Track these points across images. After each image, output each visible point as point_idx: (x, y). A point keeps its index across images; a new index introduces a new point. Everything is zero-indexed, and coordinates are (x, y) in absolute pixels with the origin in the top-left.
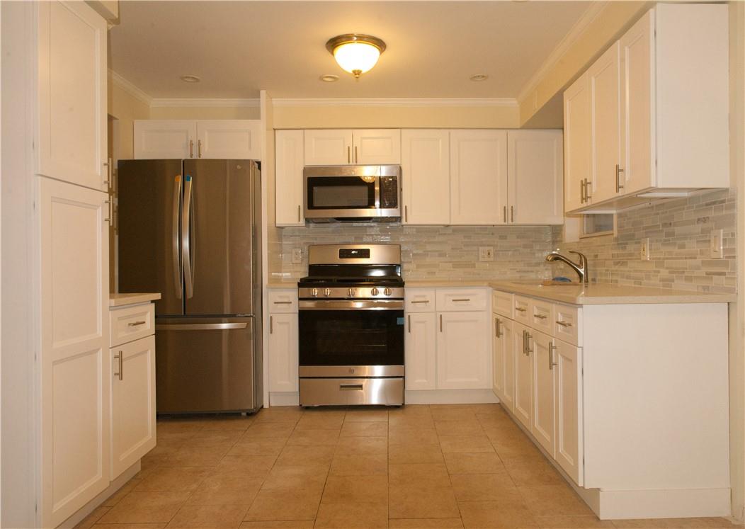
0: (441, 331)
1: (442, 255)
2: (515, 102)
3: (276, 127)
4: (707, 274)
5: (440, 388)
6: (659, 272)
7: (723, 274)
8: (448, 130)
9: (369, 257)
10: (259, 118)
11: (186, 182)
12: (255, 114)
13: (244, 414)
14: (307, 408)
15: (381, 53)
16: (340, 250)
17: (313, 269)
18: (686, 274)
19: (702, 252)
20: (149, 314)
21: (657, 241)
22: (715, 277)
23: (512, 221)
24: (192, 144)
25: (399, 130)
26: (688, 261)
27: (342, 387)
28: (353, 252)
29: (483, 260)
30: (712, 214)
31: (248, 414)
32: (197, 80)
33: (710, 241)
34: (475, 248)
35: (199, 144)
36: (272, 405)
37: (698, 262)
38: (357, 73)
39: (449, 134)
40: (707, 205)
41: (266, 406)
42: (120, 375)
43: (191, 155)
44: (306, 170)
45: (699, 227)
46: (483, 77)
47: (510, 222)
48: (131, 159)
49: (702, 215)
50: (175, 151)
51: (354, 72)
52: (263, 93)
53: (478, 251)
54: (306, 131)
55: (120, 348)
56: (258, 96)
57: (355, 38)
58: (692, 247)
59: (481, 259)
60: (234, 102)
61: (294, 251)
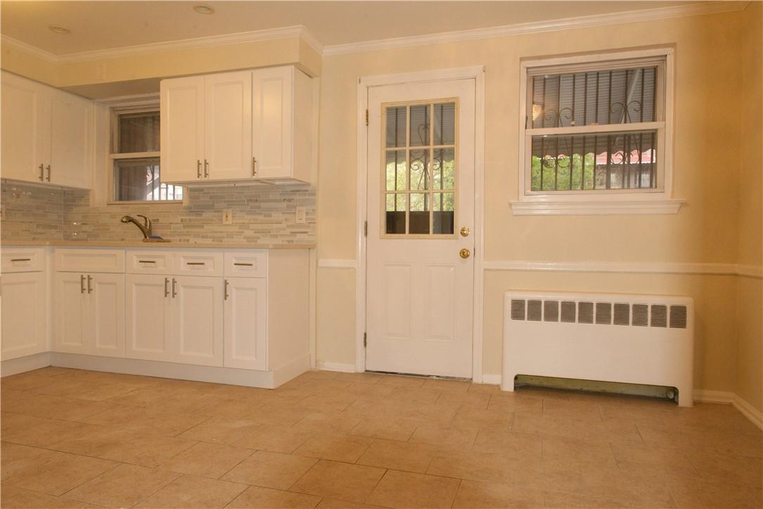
4: (291, 233)
6: (243, 232)
7: (307, 232)
18: (272, 233)
19: (286, 220)
21: (241, 211)
22: (298, 235)
26: (274, 225)
30: (297, 197)
33: (295, 213)
37: (284, 225)
40: (292, 191)
45: (284, 204)
49: (287, 197)
58: (276, 216)
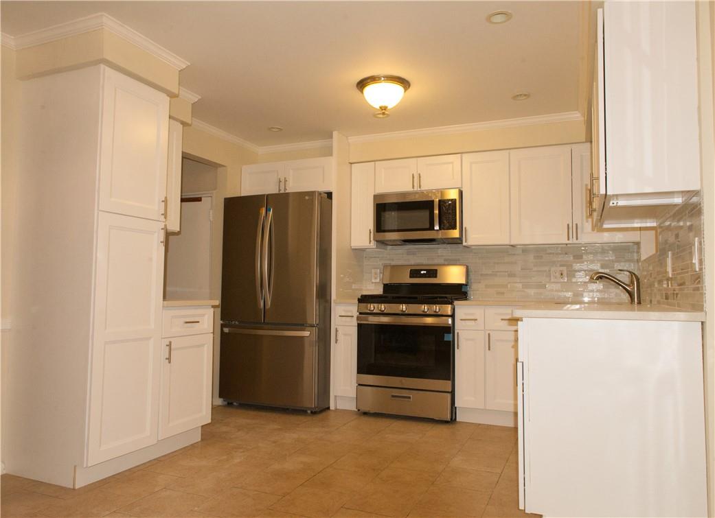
0: (489, 349)
1: (511, 275)
2: (579, 115)
3: (351, 161)
5: (487, 408)
8: (508, 151)
9: (436, 277)
10: (331, 155)
11: (268, 212)
12: (328, 152)
13: (309, 412)
14: (365, 414)
15: (405, 90)
16: (411, 270)
17: (387, 287)
18: (685, 291)
20: (206, 317)
23: (577, 239)
24: (280, 181)
25: (459, 155)
27: (393, 396)
28: (422, 272)
29: (556, 280)
31: (312, 412)
32: (281, 130)
34: (547, 268)
35: (286, 181)
36: (338, 408)
38: (384, 108)
39: (509, 154)
41: (332, 407)
42: (169, 359)
43: (280, 190)
44: (376, 197)
46: (525, 95)
47: (575, 241)
48: (239, 195)
50: (267, 187)
51: (381, 108)
52: (335, 134)
53: (550, 271)
54: (376, 163)
55: (170, 339)
56: (331, 137)
57: (383, 79)
59: (552, 280)
60: (318, 144)
61: (373, 271)
